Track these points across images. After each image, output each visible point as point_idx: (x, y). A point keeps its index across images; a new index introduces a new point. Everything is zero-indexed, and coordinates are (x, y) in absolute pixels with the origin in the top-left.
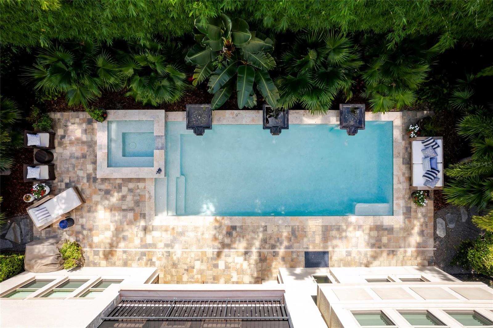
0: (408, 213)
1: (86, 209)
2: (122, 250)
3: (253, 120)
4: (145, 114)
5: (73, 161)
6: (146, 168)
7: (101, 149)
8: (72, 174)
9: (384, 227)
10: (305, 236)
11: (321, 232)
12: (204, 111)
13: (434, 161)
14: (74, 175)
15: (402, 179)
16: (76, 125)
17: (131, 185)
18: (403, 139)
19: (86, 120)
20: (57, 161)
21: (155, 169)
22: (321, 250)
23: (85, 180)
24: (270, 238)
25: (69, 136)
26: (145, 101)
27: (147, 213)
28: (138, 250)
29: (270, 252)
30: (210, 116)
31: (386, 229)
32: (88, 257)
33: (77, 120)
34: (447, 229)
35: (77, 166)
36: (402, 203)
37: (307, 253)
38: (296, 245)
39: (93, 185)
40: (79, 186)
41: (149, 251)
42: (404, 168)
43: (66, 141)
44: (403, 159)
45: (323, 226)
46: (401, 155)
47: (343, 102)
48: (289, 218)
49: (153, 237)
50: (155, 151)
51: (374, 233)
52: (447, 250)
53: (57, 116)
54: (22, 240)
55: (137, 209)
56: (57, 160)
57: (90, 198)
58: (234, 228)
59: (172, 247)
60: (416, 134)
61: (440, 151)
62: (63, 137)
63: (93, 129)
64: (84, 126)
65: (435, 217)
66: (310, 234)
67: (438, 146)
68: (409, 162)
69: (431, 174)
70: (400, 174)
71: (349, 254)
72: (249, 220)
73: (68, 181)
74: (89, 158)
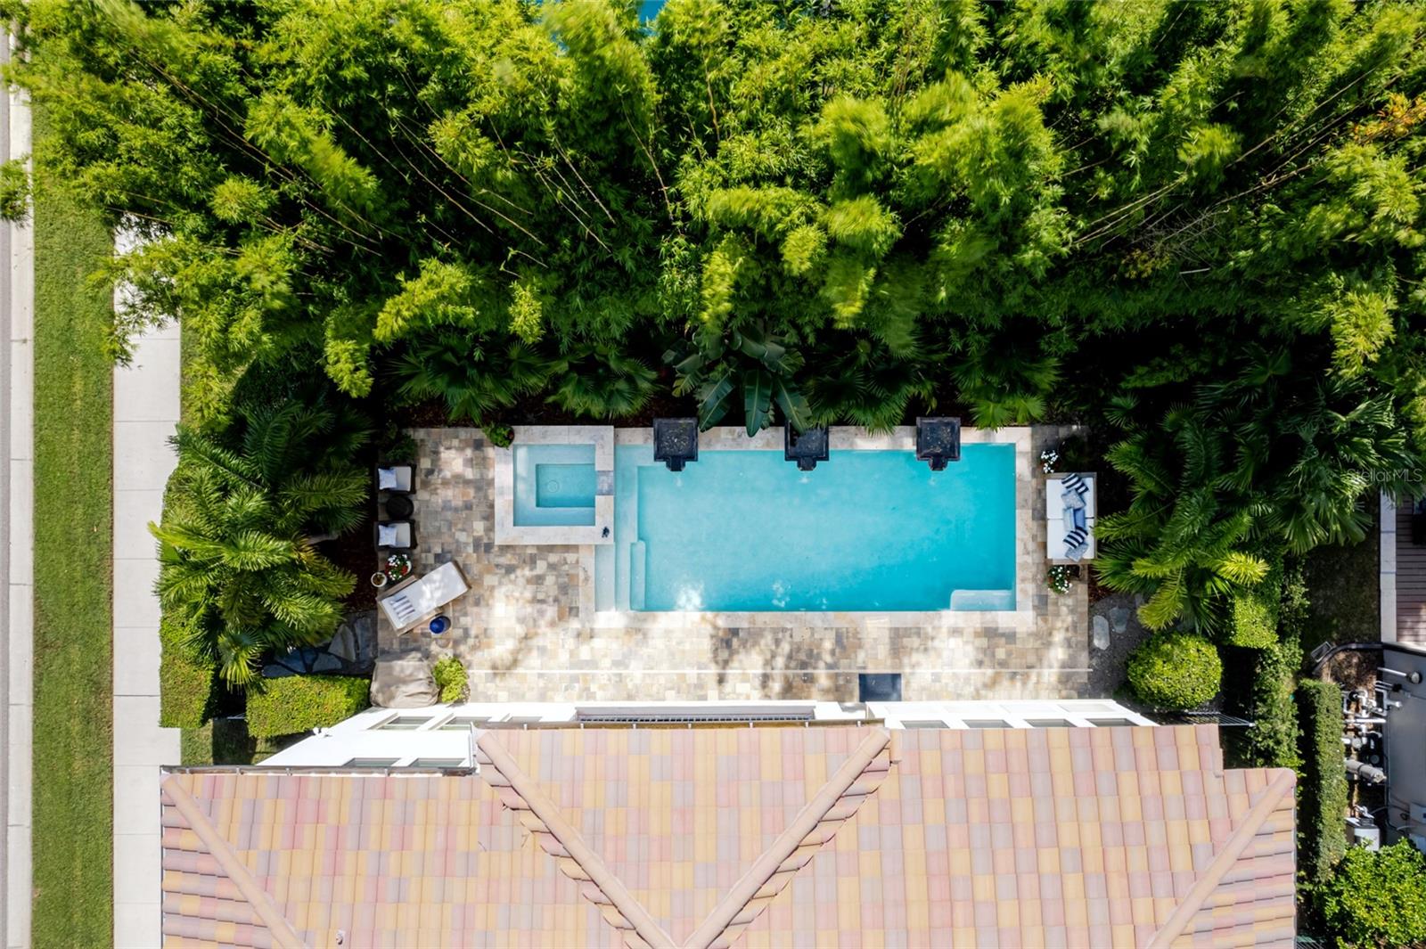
0: (1042, 605)
1: (471, 600)
2: (536, 671)
3: (768, 444)
4: (579, 432)
5: (449, 515)
6: (581, 528)
7: (502, 494)
8: (446, 538)
9: (1000, 631)
10: (860, 646)
11: (887, 640)
12: (685, 429)
13: (1079, 514)
14: (450, 540)
15: (1031, 546)
16: (453, 451)
17: (553, 558)
18: (1034, 475)
19: (472, 442)
20: (420, 518)
21: (598, 528)
22: (889, 671)
23: (470, 549)
24: (799, 650)
25: (440, 471)
26: (580, 411)
27: (580, 606)
28: (565, 671)
29: (798, 675)
30: (693, 439)
31: (1003, 635)
32: (476, 685)
33: (456, 442)
34: (1112, 636)
35: (456, 525)
36: (1031, 588)
37: (862, 677)
38: (844, 662)
39: (484, 557)
40: (460, 560)
41: (585, 675)
42: (1034, 525)
43: (436, 479)
44: (1034, 510)
45: (891, 629)
46: (1030, 502)
47: (923, 415)
48: (831, 614)
49: (592, 648)
50: (597, 497)
51: (984, 642)
52: (1112, 672)
53: (420, 434)
54: (357, 655)
55: (563, 599)
56: (419, 513)
57: (479, 581)
58: (734, 632)
59: (627, 667)
60: (1052, 467)
61: (1090, 497)
62: (430, 472)
63: (485, 459)
64: (469, 452)
65: (1092, 611)
66: (868, 642)
67: (1087, 489)
68: (1041, 516)
69: (1076, 536)
70: (1028, 537)
71: (937, 678)
72: (763, 618)
73: (439, 550)
74: (479, 510)
